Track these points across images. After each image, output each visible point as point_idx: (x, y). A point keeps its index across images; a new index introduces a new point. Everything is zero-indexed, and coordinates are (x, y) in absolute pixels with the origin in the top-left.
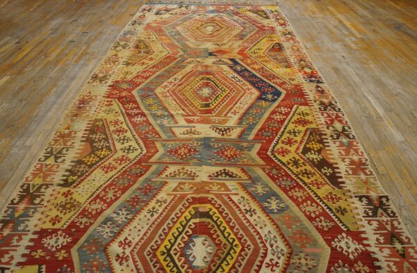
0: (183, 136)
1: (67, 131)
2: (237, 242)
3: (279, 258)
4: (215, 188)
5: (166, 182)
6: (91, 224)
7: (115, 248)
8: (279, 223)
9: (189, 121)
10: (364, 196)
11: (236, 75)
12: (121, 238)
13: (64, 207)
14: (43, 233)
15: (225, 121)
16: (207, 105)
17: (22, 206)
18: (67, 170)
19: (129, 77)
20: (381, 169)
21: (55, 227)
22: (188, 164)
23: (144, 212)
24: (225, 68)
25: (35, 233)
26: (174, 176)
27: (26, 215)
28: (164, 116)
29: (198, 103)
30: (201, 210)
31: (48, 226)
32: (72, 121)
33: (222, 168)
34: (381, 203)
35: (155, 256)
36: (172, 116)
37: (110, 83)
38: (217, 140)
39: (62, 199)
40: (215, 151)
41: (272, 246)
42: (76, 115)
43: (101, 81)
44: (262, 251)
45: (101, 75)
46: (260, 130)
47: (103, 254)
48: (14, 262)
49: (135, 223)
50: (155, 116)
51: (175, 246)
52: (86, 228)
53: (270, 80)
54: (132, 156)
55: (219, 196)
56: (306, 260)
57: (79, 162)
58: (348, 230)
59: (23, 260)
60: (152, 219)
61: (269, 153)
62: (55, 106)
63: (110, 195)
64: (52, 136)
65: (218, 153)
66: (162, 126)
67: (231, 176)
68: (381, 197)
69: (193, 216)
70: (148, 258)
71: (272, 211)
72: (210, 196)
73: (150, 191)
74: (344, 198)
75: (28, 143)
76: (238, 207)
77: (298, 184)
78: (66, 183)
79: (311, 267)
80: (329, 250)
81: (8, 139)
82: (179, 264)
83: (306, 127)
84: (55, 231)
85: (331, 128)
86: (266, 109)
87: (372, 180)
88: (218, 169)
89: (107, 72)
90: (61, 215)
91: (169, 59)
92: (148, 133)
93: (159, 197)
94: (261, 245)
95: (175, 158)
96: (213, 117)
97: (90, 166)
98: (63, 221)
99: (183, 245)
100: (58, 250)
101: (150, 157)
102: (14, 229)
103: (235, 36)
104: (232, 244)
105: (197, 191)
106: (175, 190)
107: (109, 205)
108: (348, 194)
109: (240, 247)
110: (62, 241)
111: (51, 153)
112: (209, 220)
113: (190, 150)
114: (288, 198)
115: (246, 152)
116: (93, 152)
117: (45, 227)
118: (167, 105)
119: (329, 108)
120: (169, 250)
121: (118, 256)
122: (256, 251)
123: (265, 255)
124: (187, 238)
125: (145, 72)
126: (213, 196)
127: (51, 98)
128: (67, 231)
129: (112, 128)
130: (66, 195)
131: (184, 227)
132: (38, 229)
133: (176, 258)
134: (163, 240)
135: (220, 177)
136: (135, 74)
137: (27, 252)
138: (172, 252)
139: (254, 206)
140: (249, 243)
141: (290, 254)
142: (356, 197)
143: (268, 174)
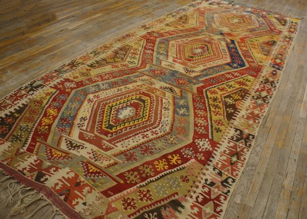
0: (164, 66)
1: (109, 46)
2: (147, 117)
3: (161, 132)
4: (158, 93)
5: (137, 82)
6: (89, 84)
7: (91, 96)
8: (176, 119)
9: (174, 61)
10: (239, 130)
11: (226, 49)
12: (97, 94)
13: (83, 74)
14: (67, 80)
15: (194, 67)
16: (192, 57)
17: (67, 68)
18: (96, 61)
19: (162, 32)
20: (268, 124)
21: (74, 80)
22: (155, 78)
23: (116, 89)
24: (223, 43)
25: (64, 79)
26: (143, 80)
27: (66, 71)
28: (163, 54)
29: (188, 54)
30: (142, 98)
31: (71, 78)
32: (116, 42)
33: (170, 86)
34: (248, 138)
35: (105, 106)
36: (168, 56)
37: (149, 31)
38: (181, 74)
39: (85, 71)
40: (175, 78)
41: (162, 126)
42: (119, 40)
43: (145, 29)
44: (155, 126)
45: (148, 26)
46: (211, 78)
47: (84, 97)
48: (50, 85)
49: (107, 91)
50: (158, 53)
51: (117, 107)
52: (86, 85)
53: (245, 58)
54: (131, 66)
55: (157, 97)
56: (174, 139)
57: (104, 60)
58: (212, 139)
59: (53, 86)
60: (116, 93)
61: (204, 90)
62: (113, 34)
63: (107, 77)
64: (101, 45)
65: (175, 79)
66: (158, 58)
67: (172, 91)
68: (250, 135)
69: (136, 99)
70: (101, 105)
71: (178, 114)
72: (152, 95)
73: (125, 82)
74: (226, 125)
75: (88, 45)
76: (162, 104)
77: (206, 108)
78: (91, 66)
79: (173, 143)
80: (191, 141)
81: (81, 41)
82: (112, 113)
83: (241, 86)
84: (72, 81)
85: (258, 93)
86: (225, 70)
87: (255, 126)
88: (168, 86)
89: (153, 25)
90: (79, 76)
91: (194, 29)
92: (148, 59)
93: (127, 86)
94: (157, 123)
95: (151, 74)
96: (190, 64)
97: (107, 63)
98: (78, 79)
99: (121, 107)
100: (68, 88)
101: (139, 69)
102: (58, 75)
103: (248, 29)
104: (143, 116)
105: (148, 91)
106: (138, 86)
107: (103, 80)
108: (231, 125)
109: (146, 119)
110: (72, 85)
111: (95, 52)
112: (142, 104)
113: (161, 73)
114: (193, 112)
115: (192, 84)
116: (114, 58)
117: (69, 78)
118: (169, 50)
119: (269, 83)
120: (112, 106)
121: (89, 99)
122: (152, 125)
123: (155, 128)
124: (125, 105)
125: (173, 31)
126: (154, 95)
127: (114, 29)
128: (77, 83)
129: (132, 51)
130: (87, 70)
131: (128, 101)
132: (66, 78)
133: (113, 110)
134: (113, 102)
135: (166, 89)
136: (167, 30)
137: (56, 84)
138: (113, 108)
139: (171, 107)
140: (152, 120)
141: (168, 133)
142: (234, 128)
143: (193, 99)
